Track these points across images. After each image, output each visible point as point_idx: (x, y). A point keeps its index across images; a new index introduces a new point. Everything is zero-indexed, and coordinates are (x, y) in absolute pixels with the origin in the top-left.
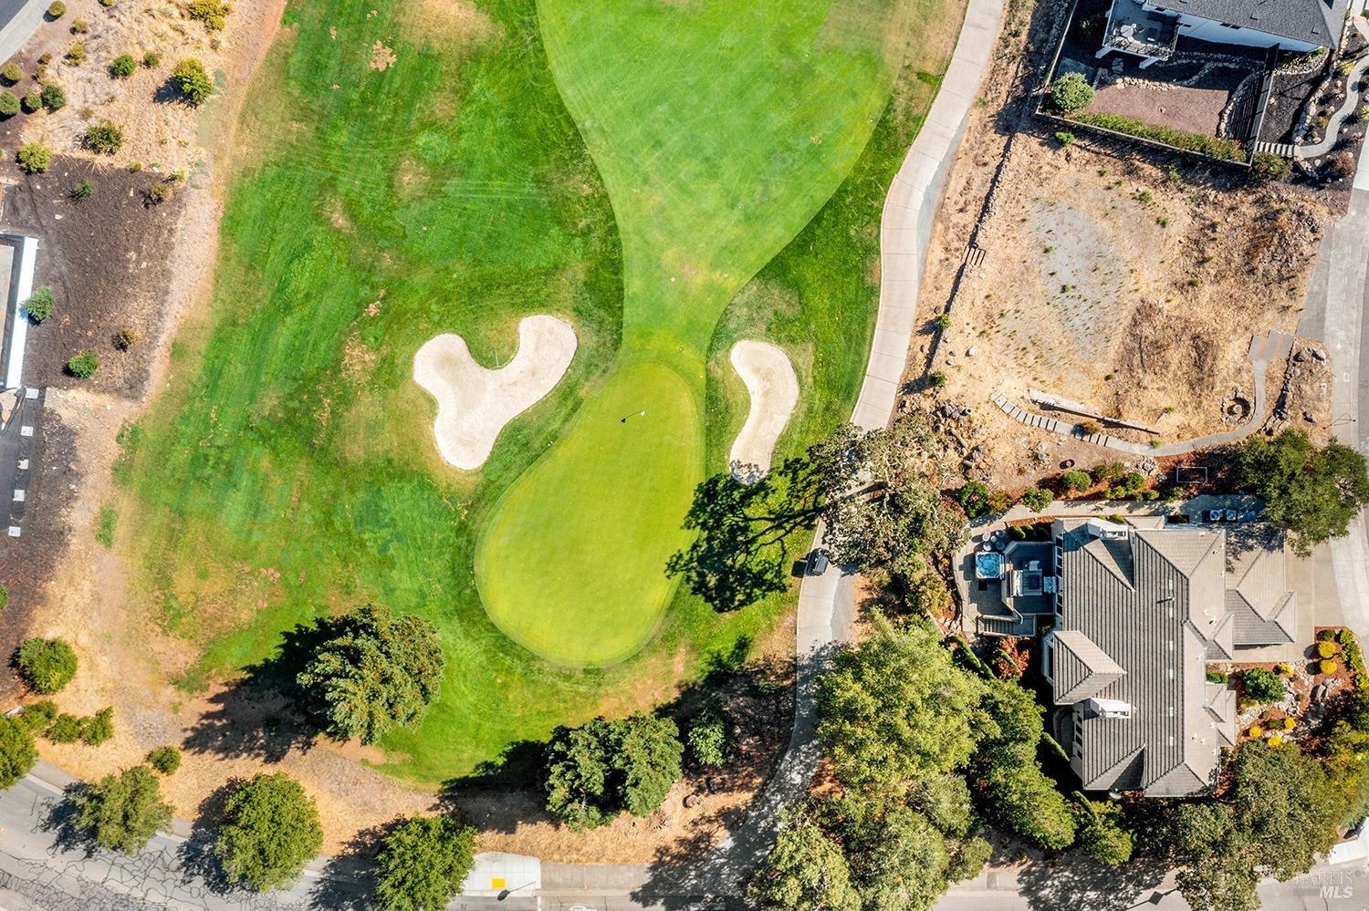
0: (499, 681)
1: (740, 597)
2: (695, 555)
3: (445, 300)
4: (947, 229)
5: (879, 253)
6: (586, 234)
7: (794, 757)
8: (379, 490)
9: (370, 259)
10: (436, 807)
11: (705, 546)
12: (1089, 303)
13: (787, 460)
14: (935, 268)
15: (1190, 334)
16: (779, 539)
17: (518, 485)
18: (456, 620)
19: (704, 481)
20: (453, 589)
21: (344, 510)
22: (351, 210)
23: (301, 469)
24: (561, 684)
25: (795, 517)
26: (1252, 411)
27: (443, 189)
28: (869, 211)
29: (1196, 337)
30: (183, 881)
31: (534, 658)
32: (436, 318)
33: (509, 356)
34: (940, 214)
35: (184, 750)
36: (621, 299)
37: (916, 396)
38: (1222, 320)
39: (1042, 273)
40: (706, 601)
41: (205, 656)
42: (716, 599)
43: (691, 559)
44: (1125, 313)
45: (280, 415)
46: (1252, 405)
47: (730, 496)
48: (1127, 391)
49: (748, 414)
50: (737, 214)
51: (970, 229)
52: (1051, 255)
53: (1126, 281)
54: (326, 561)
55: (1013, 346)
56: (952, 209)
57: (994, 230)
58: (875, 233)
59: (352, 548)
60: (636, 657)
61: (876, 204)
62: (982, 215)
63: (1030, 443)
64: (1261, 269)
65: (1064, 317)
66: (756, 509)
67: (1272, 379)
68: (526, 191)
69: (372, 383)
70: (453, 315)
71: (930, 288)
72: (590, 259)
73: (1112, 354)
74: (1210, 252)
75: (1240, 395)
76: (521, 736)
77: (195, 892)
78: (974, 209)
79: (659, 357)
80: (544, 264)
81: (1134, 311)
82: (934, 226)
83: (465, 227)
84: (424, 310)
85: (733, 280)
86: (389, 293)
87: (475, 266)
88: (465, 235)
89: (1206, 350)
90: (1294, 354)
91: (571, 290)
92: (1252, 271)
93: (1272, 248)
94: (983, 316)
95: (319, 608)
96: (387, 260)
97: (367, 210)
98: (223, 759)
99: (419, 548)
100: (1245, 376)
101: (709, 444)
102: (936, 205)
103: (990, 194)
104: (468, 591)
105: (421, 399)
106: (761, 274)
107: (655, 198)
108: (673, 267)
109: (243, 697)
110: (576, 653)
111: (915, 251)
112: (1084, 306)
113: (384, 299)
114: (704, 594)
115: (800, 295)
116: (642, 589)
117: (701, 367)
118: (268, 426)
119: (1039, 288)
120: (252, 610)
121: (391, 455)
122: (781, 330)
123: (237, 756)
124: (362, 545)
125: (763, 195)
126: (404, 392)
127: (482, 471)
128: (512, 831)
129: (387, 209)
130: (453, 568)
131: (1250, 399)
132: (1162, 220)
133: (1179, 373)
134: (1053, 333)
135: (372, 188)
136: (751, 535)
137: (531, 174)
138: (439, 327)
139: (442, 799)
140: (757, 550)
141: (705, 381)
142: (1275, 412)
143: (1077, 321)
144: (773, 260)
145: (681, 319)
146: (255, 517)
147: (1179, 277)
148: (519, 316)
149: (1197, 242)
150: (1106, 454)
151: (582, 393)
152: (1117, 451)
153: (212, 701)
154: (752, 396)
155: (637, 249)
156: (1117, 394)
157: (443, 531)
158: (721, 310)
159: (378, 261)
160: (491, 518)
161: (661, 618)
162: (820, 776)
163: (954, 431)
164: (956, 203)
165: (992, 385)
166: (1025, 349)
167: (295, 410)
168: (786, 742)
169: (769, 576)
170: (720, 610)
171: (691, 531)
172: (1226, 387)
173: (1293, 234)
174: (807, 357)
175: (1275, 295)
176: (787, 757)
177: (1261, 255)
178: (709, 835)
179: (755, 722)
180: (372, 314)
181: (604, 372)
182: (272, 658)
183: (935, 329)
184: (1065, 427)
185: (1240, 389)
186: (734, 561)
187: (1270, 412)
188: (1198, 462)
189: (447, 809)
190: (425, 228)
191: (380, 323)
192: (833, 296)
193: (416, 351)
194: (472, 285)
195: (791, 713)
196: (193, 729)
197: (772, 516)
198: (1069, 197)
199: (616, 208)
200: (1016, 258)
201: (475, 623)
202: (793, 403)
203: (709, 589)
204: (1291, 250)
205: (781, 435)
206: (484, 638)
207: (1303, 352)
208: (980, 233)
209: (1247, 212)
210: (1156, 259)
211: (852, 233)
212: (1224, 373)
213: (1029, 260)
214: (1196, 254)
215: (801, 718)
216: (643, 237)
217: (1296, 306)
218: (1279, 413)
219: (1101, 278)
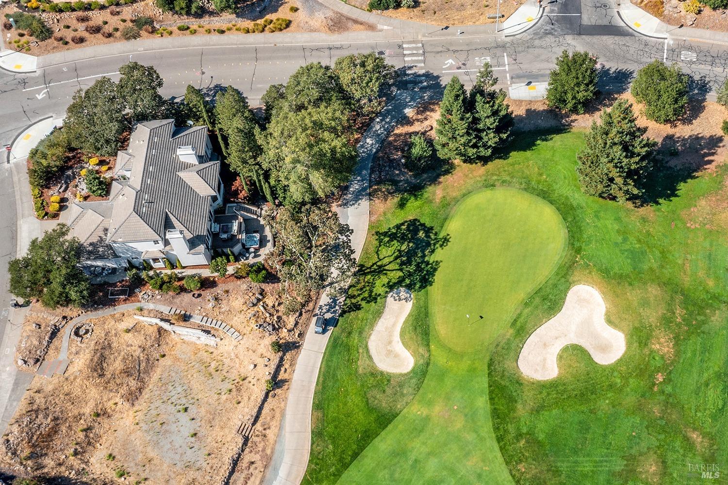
0: (545, 177)
1: (403, 227)
2: (432, 247)
3: (611, 386)
4: (264, 450)
5: (312, 432)
6: (519, 436)
7: (371, 150)
8: (634, 269)
9: (669, 411)
10: (573, 121)
11: (427, 252)
12: (170, 402)
13: (376, 302)
14: (274, 424)
15: (105, 378)
16: (381, 260)
17: (546, 277)
18: (575, 204)
19: (429, 288)
20: (579, 220)
21: (655, 259)
22: (689, 445)
23: (687, 281)
24: (508, 178)
25: (371, 272)
26: (73, 330)
27: (625, 462)
28: (318, 461)
29: (101, 376)
30: (705, 77)
31: (525, 189)
32: (616, 374)
33: (562, 352)
34: (268, 461)
35: (722, 136)
36: (491, 392)
37: (291, 340)
38: (82, 386)
39: (199, 419)
40: (424, 224)
41: (722, 182)
42: (419, 225)
43: (435, 245)
44: (146, 396)
45: (708, 311)
46: (73, 333)
47: (411, 281)
48: (152, 346)
49: (401, 329)
50: (413, 456)
51: (247, 450)
52: (193, 432)
53: (143, 417)
54: (660, 234)
55: (224, 372)
56: (259, 464)
57: (230, 448)
58: (314, 446)
59: (646, 240)
60: (464, 195)
61: (313, 466)
62: (238, 458)
63: (220, 308)
64: (49, 420)
65: (187, 393)
66: (395, 275)
67: (57, 349)
68: (565, 464)
69: (651, 330)
70: (604, 376)
71: (278, 411)
72: (514, 418)
73: (159, 371)
74: (81, 435)
75: (79, 339)
76: (528, 153)
77: (697, 73)
78: (244, 464)
79: (462, 356)
80: (546, 413)
81: (140, 398)
82: (272, 452)
83: (605, 436)
84: (625, 378)
85: (414, 410)
86: (651, 388)
87: (594, 409)
88: (605, 430)
89: (96, 366)
90: (39, 363)
91: (526, 397)
92: (56, 419)
93: (38, 433)
94: (243, 390)
95: (659, 210)
96: (656, 411)
97: (678, 444)
98: (698, 134)
99: (603, 239)
100: (74, 350)
101: (426, 308)
102: (270, 468)
103: (232, 473)
104: (570, 220)
105: (617, 322)
106: (395, 416)
107: (472, 464)
108: (456, 416)
109: (694, 164)
110: (499, 195)
111: (287, 435)
112: (173, 400)
113: (654, 384)
114: (426, 227)
115: (367, 404)
116: (464, 228)
117: (433, 353)
118: (715, 304)
119: (203, 411)
120: (700, 206)
121: (631, 288)
122: (381, 380)
123: (690, 136)
124: (639, 241)
125: (394, 471)
126: (629, 325)
127: (570, 284)
128: (528, 111)
129: (663, 446)
130: (581, 231)
131: (73, 337)
132: (111, 459)
133: (116, 354)
134: (197, 382)
135: (677, 460)
136: (398, 261)
137: (563, 476)
138: (612, 369)
139: (569, 125)
140: (394, 253)
141: (430, 344)
142: (59, 330)
143: (179, 389)
144: (386, 426)
145: (449, 382)
146: (710, 254)
147: (106, 421)
148: (559, 378)
149: (89, 443)
150: (171, 303)
151: (511, 331)
152: (164, 305)
153: (712, 161)
154: (400, 340)
155: (482, 427)
156: (159, 345)
157: (590, 249)
158: (421, 391)
159: (662, 410)
160: (561, 257)
161: (451, 214)
162: (356, 143)
163: (268, 315)
164: (256, 468)
165: (240, 346)
166: (217, 371)
167: (699, 314)
168: (375, 158)
169: (387, 239)
170: (415, 220)
171: (436, 260)
172: (87, 344)
173: (22, 440)
174: (362, 365)
175: (43, 401)
176: (374, 150)
177: (47, 430)
178: (418, 113)
179: (393, 166)
180: (660, 374)
181: (497, 345)
182: (682, 184)
183: (276, 383)
184: (196, 319)
185: (79, 343)
186: (408, 245)
187: (62, 331)
188: (114, 301)
189: (566, 121)
190: (634, 434)
191: (653, 368)
192: (345, 404)
193: (626, 352)
194: (594, 396)
195: (372, 171)
196: (719, 147)
197: (385, 272)
198: (174, 472)
199: (499, 454)
200: (217, 428)
201: (563, 204)
202: (372, 337)
203: (424, 230)
204: (26, 429)
205: (380, 317)
206: (557, 197)
207: (33, 363)
208: (240, 445)
209: (50, 461)
210: (120, 433)
211: (331, 447)
212: (87, 351)
213: (208, 428)
214: (91, 435)
215: (366, 170)
216: (478, 436)
217: (31, 393)
218: (56, 329)
219: (159, 418)
